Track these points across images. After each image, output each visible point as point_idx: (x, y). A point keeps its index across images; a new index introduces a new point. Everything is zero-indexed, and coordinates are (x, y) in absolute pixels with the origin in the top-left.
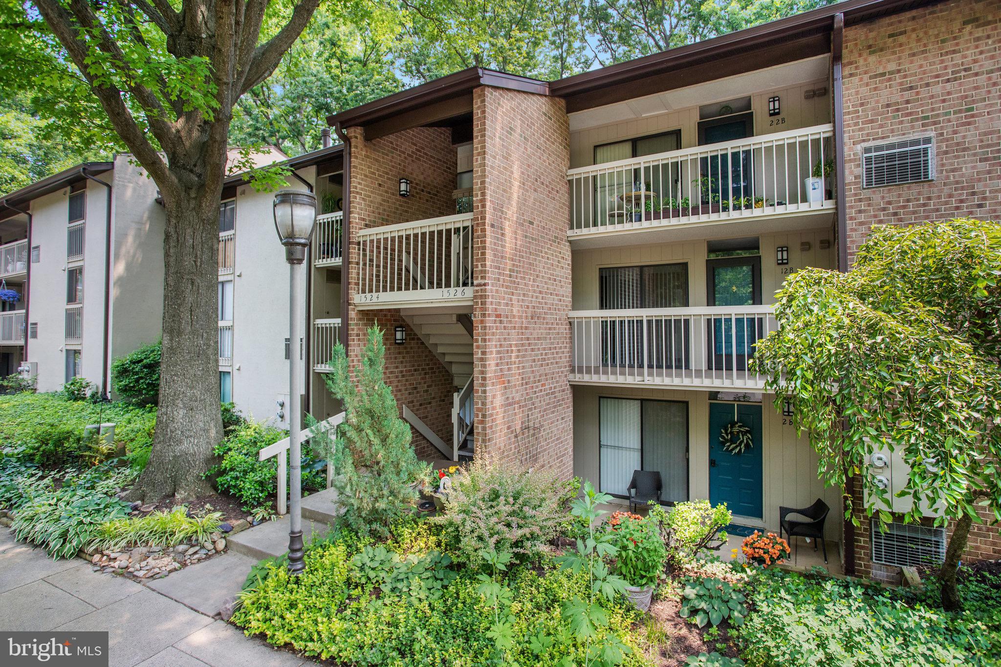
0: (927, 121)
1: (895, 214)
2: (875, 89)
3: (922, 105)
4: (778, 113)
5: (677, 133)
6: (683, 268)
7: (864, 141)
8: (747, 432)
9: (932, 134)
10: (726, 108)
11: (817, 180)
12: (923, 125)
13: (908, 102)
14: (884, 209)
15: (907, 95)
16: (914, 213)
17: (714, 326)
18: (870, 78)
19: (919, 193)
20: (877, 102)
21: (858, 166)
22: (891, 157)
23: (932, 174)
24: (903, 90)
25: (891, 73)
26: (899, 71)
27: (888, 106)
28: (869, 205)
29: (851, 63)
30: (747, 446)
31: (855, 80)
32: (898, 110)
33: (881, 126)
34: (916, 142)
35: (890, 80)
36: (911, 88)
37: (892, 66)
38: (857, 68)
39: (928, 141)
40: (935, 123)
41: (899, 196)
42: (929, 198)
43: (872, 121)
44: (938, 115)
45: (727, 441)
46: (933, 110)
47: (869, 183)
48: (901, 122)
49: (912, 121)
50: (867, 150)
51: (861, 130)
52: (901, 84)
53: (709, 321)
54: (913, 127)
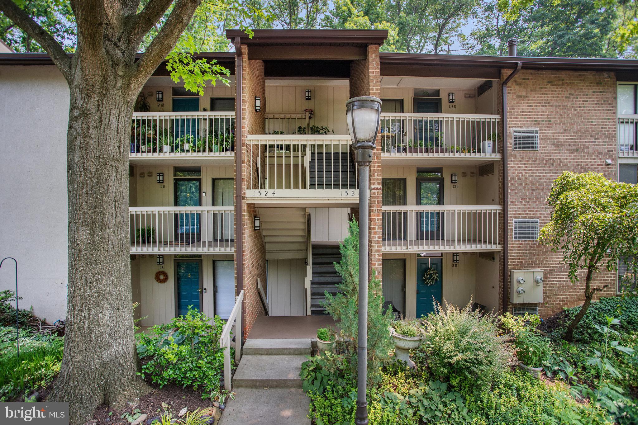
0: (537, 123)
1: (525, 164)
2: (518, 103)
3: (534, 115)
4: (453, 102)
5: (401, 102)
6: (403, 182)
7: (513, 127)
8: (437, 273)
9: (537, 129)
10: (425, 93)
11: (489, 142)
12: (535, 124)
13: (530, 112)
14: (521, 161)
15: (530, 109)
16: (531, 164)
17: (420, 216)
18: (516, 96)
19: (533, 156)
20: (519, 109)
21: (511, 138)
22: (524, 137)
23: (538, 148)
24: (528, 106)
25: (524, 97)
26: (527, 97)
27: (523, 112)
28: (515, 158)
29: (508, 87)
30: (436, 280)
31: (511, 95)
32: (526, 115)
33: (520, 121)
34: (532, 132)
35: (523, 100)
36: (531, 106)
37: (524, 94)
38: (511, 90)
39: (536, 132)
40: (539, 124)
41: (526, 156)
42: (536, 159)
43: (517, 118)
44: (539, 121)
45: (427, 279)
46: (538, 118)
47: (516, 148)
48: (527, 121)
49: (532, 121)
50: (515, 132)
51: (512, 121)
52: (527, 103)
53: (417, 213)
54: (531, 124)
